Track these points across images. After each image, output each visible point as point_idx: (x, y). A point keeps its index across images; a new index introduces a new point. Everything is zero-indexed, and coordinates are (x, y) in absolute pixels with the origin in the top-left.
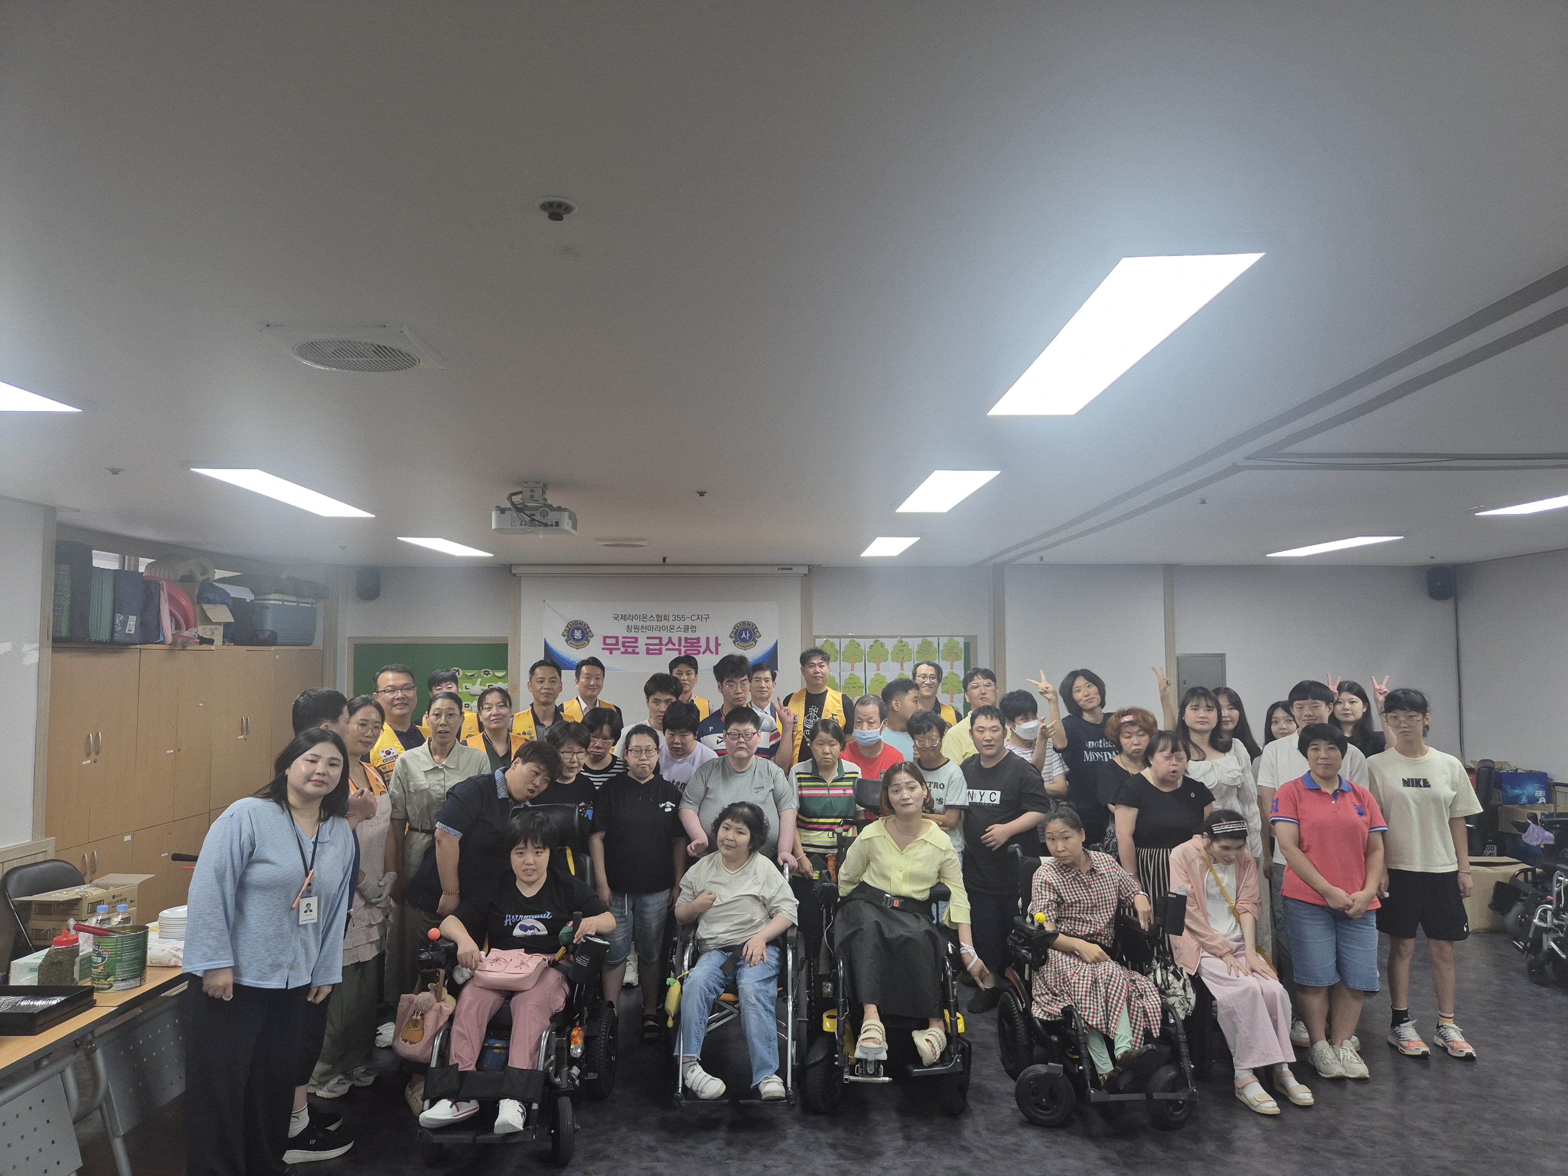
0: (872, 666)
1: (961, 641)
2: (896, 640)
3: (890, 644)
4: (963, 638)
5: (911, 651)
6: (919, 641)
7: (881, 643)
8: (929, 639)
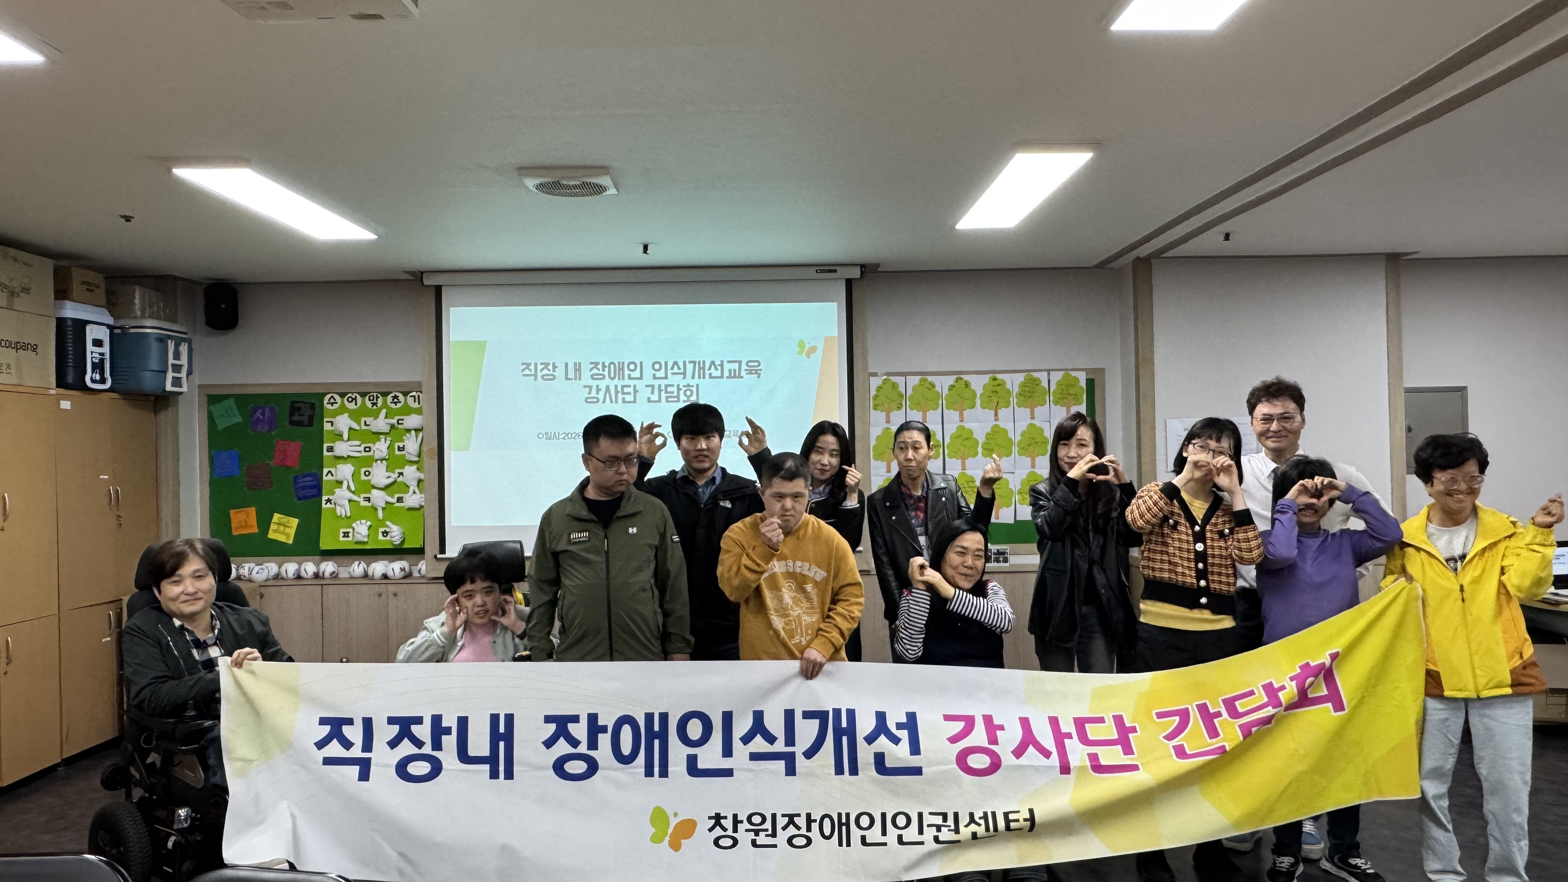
0: (952, 416)
1: (1082, 377)
2: (988, 377)
3: (978, 383)
4: (1085, 373)
5: (1009, 393)
6: (1020, 378)
7: (966, 382)
8: (1035, 375)
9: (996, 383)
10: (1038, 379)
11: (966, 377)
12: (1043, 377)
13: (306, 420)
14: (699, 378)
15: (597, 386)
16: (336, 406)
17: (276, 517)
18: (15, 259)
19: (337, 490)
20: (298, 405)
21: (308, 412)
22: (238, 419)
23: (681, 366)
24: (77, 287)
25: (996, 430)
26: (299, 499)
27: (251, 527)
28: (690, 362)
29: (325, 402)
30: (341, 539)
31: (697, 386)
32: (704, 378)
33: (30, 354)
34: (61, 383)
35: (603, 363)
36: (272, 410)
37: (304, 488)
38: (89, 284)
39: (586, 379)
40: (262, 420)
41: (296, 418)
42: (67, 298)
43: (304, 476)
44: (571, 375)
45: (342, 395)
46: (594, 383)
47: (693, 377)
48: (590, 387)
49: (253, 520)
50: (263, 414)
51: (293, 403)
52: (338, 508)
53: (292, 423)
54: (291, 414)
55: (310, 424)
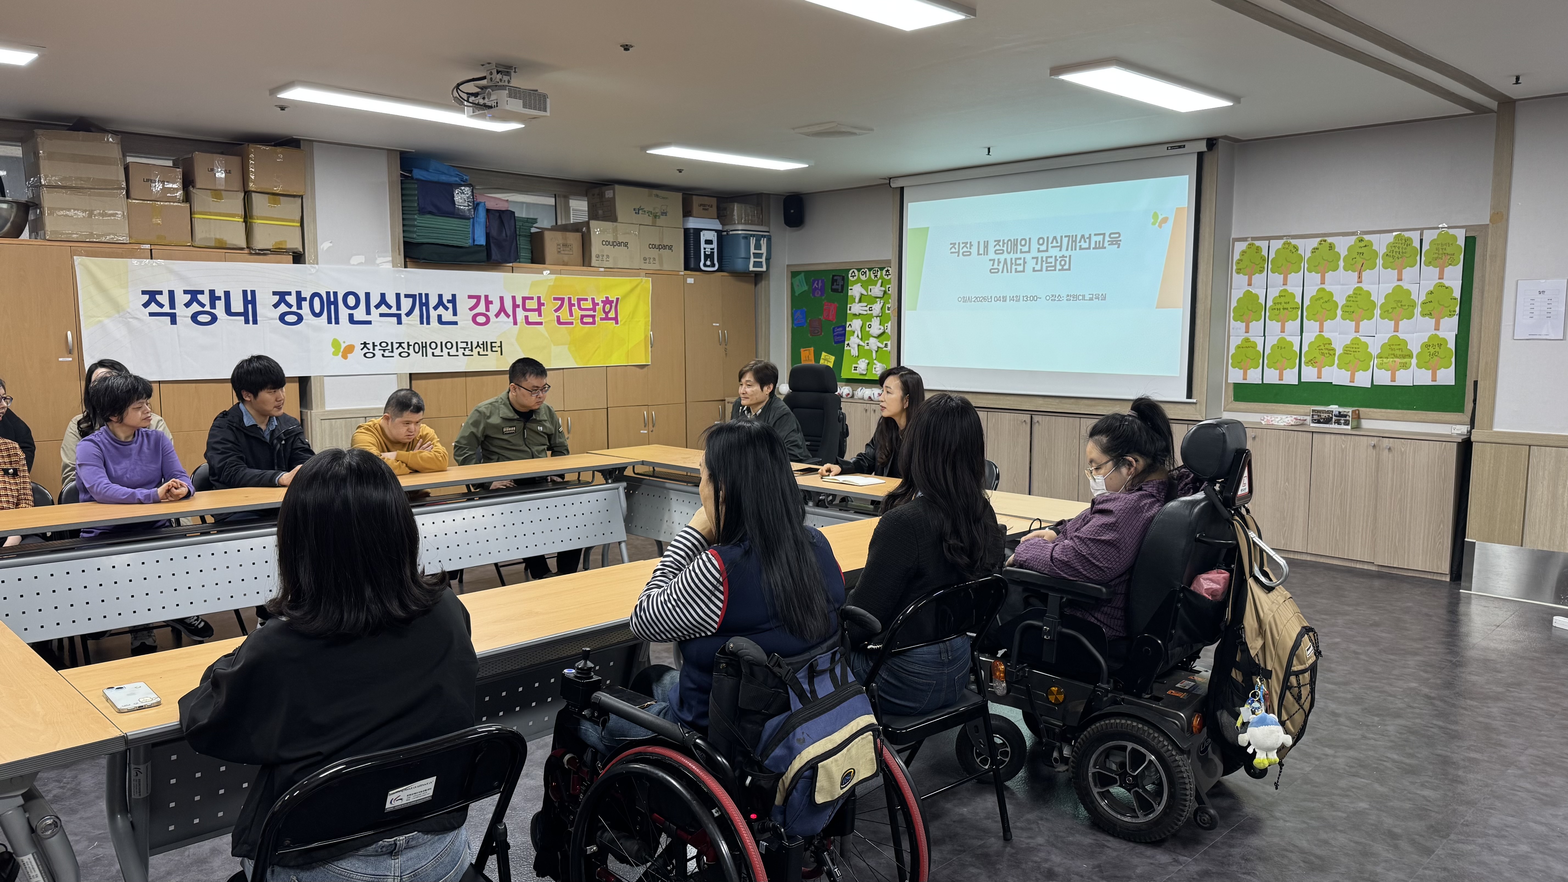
0: (1313, 279)
1: (1460, 236)
2: (1353, 238)
3: (1343, 245)
4: (1464, 231)
5: (1376, 254)
6: (1390, 238)
7: (1330, 244)
8: (1407, 234)
9: (1363, 244)
10: (1409, 239)
11: (1330, 240)
12: (1415, 236)
13: (840, 288)
14: (1072, 250)
15: (999, 259)
16: (855, 278)
17: (824, 354)
18: (657, 196)
19: (851, 337)
20: (835, 278)
21: (841, 283)
22: (806, 288)
23: (1059, 241)
24: (696, 208)
25: (1358, 292)
26: (836, 343)
27: (811, 361)
28: (1065, 236)
29: (850, 275)
30: (853, 371)
31: (1070, 256)
32: (1075, 249)
33: (667, 251)
34: (687, 268)
35: (1004, 240)
36: (823, 281)
37: (838, 335)
38: (704, 205)
39: (991, 255)
40: (818, 289)
41: (834, 287)
42: (690, 216)
43: (838, 327)
44: (981, 252)
45: (859, 270)
46: (996, 257)
47: (1067, 250)
48: (994, 260)
49: (812, 357)
50: (818, 284)
51: (833, 276)
52: (852, 351)
53: (833, 290)
54: (833, 284)
55: (842, 292)
